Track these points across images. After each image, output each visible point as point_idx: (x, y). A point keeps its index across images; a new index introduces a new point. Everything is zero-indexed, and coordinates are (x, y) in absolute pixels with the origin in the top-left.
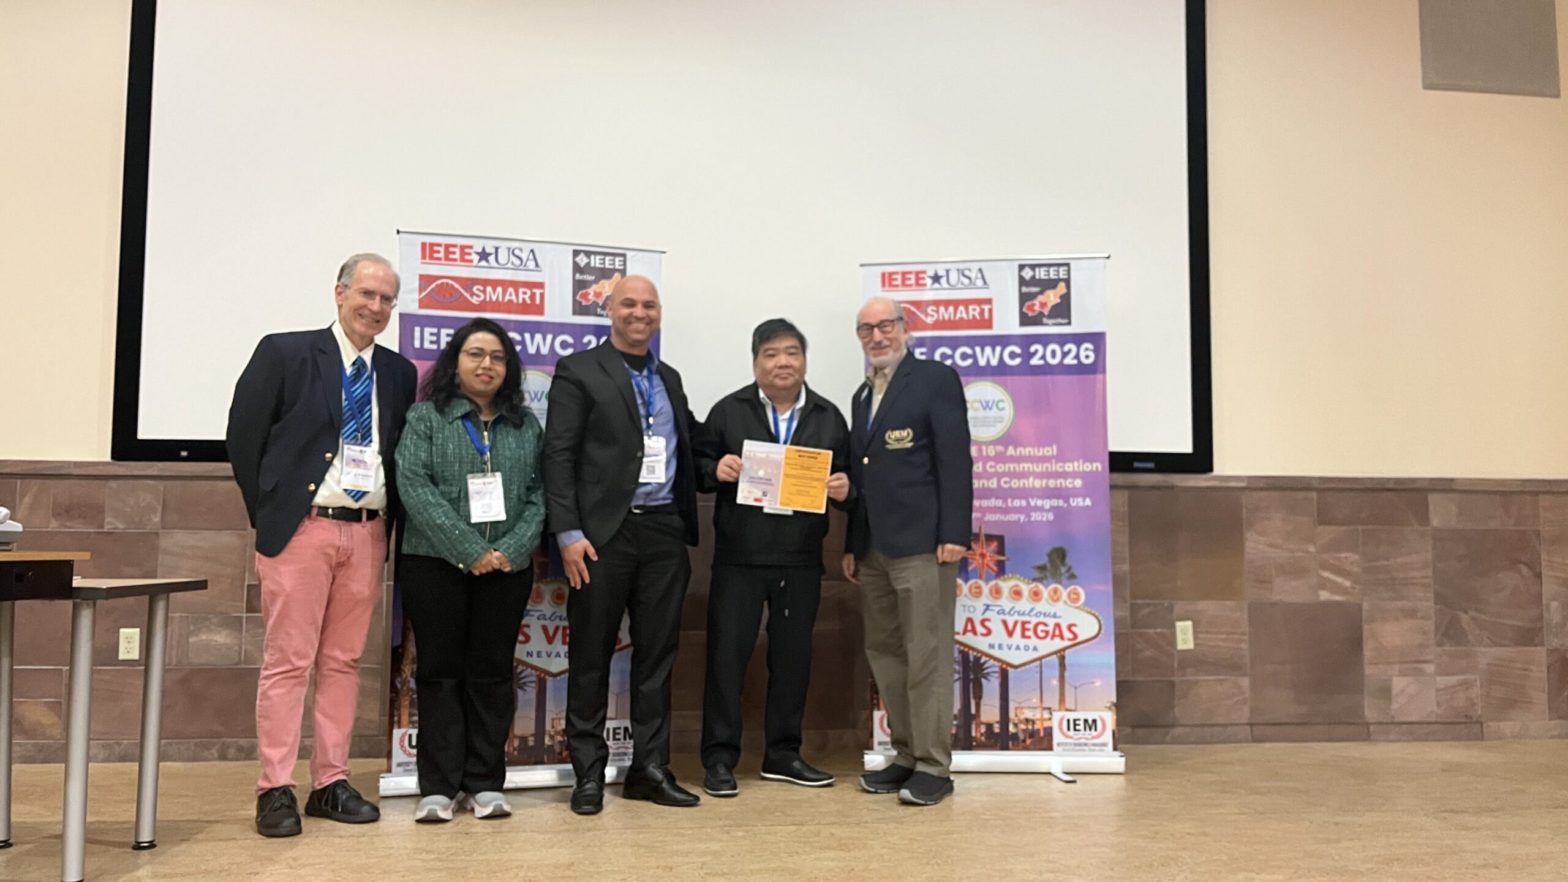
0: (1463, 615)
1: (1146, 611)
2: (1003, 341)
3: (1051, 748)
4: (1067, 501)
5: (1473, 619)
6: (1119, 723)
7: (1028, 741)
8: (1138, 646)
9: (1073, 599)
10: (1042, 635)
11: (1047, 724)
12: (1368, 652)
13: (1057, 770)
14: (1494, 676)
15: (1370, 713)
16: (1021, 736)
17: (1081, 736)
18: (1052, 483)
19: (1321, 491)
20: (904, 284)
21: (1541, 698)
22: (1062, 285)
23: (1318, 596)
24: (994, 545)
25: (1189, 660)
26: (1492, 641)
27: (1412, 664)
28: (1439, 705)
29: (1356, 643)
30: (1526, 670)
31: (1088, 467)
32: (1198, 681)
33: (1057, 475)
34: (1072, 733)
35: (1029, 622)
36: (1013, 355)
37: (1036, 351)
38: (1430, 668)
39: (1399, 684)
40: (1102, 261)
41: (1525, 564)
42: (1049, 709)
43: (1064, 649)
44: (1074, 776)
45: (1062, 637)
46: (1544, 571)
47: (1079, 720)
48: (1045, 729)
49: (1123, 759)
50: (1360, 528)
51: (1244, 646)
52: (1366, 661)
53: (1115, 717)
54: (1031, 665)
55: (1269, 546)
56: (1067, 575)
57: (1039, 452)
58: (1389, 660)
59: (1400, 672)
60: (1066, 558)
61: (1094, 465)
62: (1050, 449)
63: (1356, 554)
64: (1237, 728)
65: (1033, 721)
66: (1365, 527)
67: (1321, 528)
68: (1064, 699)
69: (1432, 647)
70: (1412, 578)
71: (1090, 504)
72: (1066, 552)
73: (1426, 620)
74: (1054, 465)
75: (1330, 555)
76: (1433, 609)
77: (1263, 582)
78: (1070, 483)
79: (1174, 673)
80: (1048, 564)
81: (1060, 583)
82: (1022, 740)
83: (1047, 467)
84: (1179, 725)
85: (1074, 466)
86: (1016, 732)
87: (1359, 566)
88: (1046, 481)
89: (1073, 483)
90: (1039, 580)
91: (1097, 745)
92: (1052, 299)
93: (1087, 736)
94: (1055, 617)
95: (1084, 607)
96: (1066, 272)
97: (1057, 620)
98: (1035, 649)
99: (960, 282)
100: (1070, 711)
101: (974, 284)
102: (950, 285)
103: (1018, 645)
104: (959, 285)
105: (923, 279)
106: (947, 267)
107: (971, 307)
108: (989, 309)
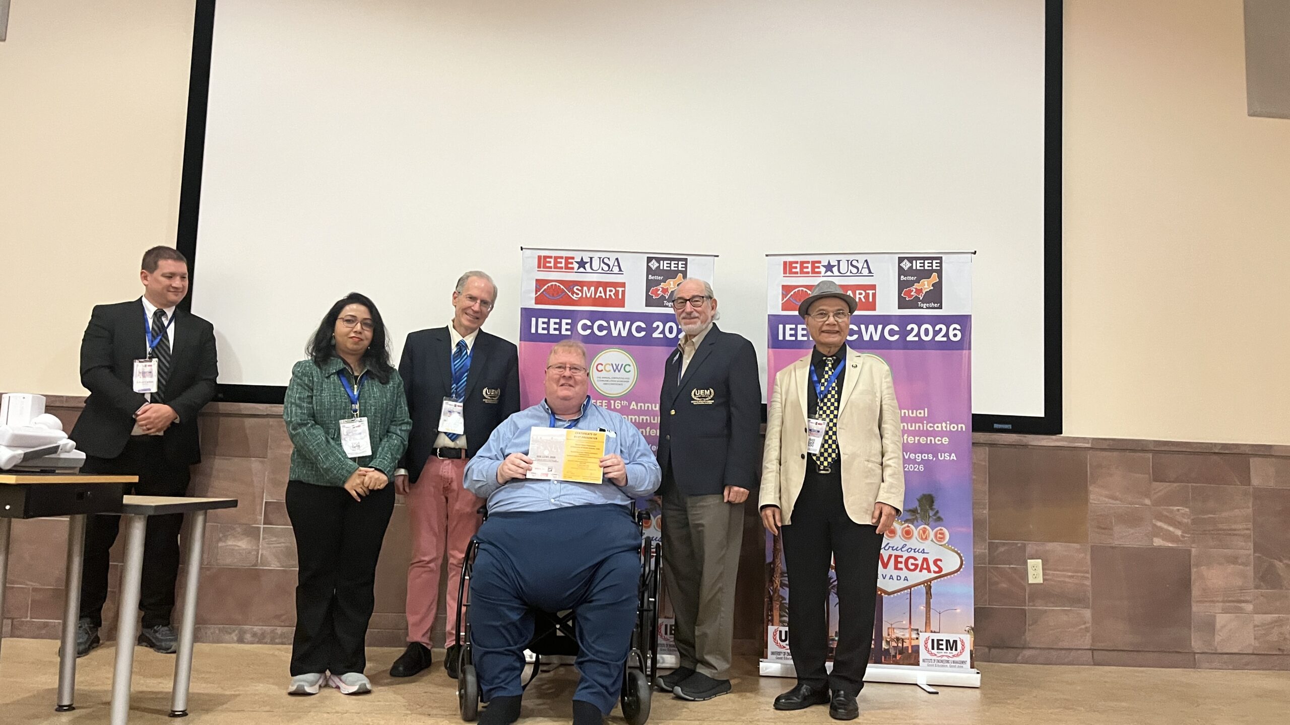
0: (1277, 563)
1: (1002, 549)
2: (885, 320)
3: (919, 665)
4: (935, 455)
5: (1287, 566)
6: (976, 643)
7: (898, 657)
8: (996, 579)
9: (940, 538)
10: (912, 567)
11: (914, 643)
12: (1196, 592)
13: (922, 682)
15: (1196, 644)
16: (892, 652)
17: (943, 654)
18: (923, 440)
19: (1155, 452)
20: (802, 272)
22: (935, 274)
23: (1152, 542)
25: (1038, 592)
27: (1233, 603)
28: (1256, 639)
29: (1185, 584)
31: (953, 428)
32: (1045, 611)
33: (927, 434)
34: (935, 651)
35: (902, 557)
36: (892, 333)
37: (912, 329)
39: (1221, 619)
40: (970, 255)
42: (917, 630)
43: (930, 580)
44: (936, 688)
45: (929, 571)
47: (942, 640)
48: (912, 646)
49: (980, 675)
50: (1190, 485)
51: (1088, 583)
52: (1193, 599)
53: (973, 639)
54: (902, 592)
55: (1110, 498)
56: (934, 518)
57: (912, 413)
58: (1215, 599)
59: (1223, 610)
60: (934, 504)
61: (960, 426)
62: (922, 412)
63: (1186, 507)
64: (1080, 652)
65: (903, 640)
66: (1194, 484)
67: (1156, 484)
68: (930, 623)
69: (1251, 589)
70: (1235, 530)
71: (955, 458)
72: (934, 499)
73: (1246, 566)
74: (925, 425)
75: (1162, 507)
76: (1252, 557)
77: (1104, 529)
78: (939, 440)
79: (1025, 603)
80: (918, 507)
81: (928, 525)
82: (893, 655)
83: (919, 427)
84: (1030, 648)
85: (942, 427)
86: (888, 650)
87: (1188, 518)
88: (918, 438)
89: (941, 440)
90: (911, 521)
91: (957, 662)
92: (926, 286)
93: (948, 654)
94: (924, 553)
95: (948, 545)
96: (938, 265)
97: (925, 556)
98: (906, 579)
99: (849, 271)
100: (935, 632)
101: (861, 273)
102: (841, 273)
103: (891, 576)
104: (848, 274)
105: (819, 267)
106: (839, 257)
107: (858, 292)
108: (873, 293)
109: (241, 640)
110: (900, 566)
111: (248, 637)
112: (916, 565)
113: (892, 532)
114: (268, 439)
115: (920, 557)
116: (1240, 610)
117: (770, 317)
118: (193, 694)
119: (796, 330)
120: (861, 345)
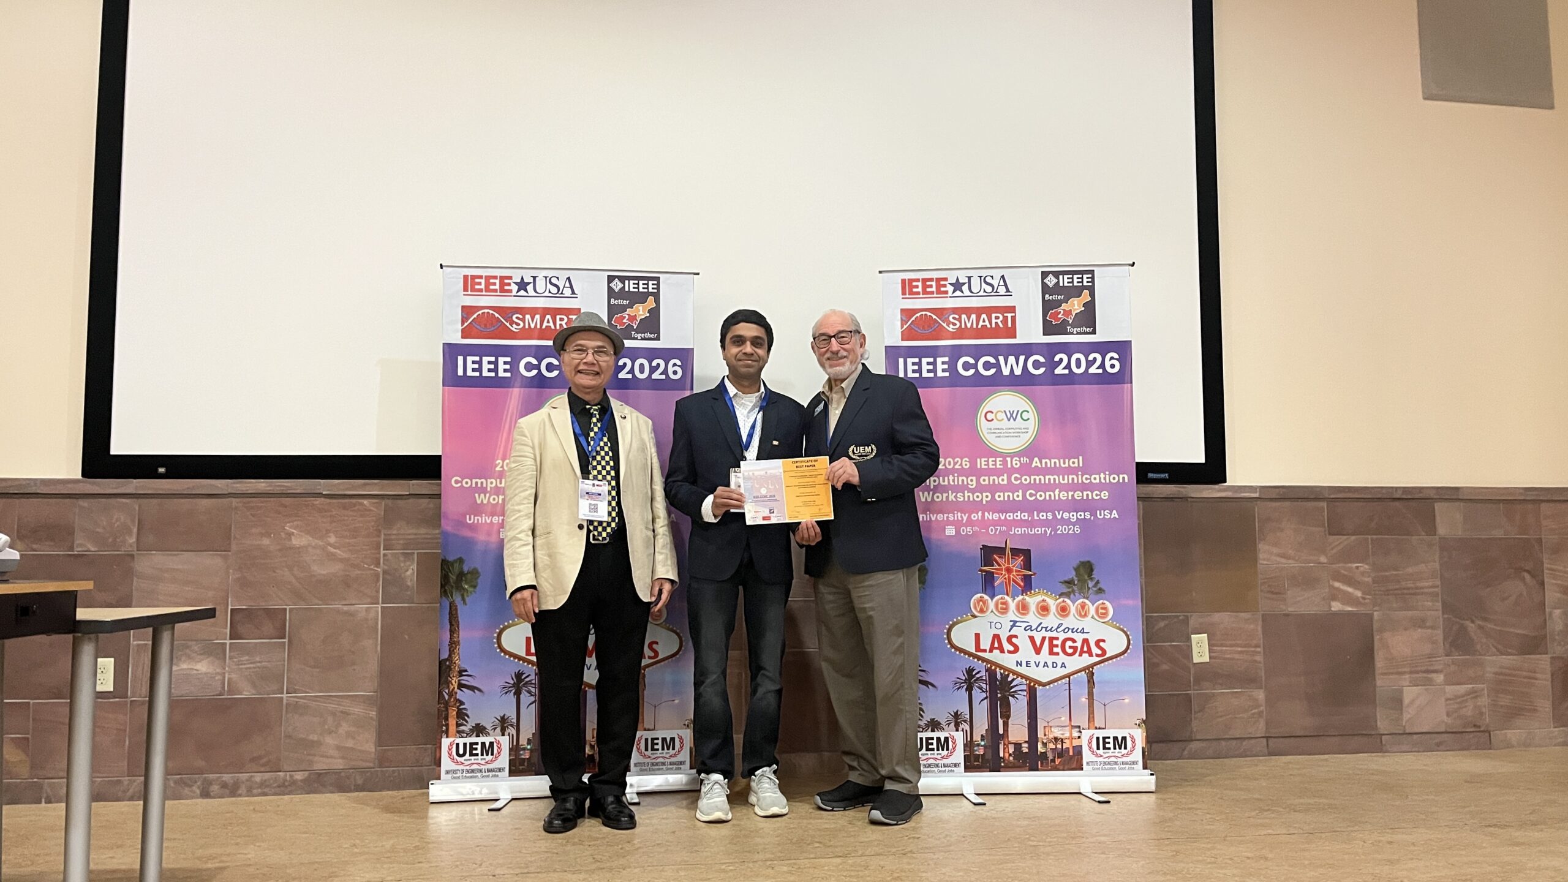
0: (1468, 623)
1: (1162, 624)
2: (1027, 349)
3: (1082, 769)
4: (1093, 514)
5: (1480, 627)
6: (1149, 740)
7: (1057, 761)
8: (1155, 660)
9: (1102, 614)
10: (1070, 651)
11: (1076, 743)
12: (1380, 663)
13: (1086, 789)
14: (1502, 684)
15: (1383, 724)
16: (1050, 756)
17: (1111, 754)
18: (1078, 495)
19: (1331, 500)
20: (925, 292)
21: (1545, 706)
22: (1086, 292)
23: (1330, 607)
24: (1020, 560)
25: (1205, 673)
26: (1498, 650)
27: (1422, 673)
28: (1448, 715)
29: (1367, 654)
30: (1530, 678)
31: (1114, 479)
32: (1213, 694)
33: (1083, 487)
34: (1101, 751)
35: (1057, 639)
36: (1037, 366)
37: (1061, 360)
38: (1440, 678)
39: (1410, 693)
40: (1127, 267)
41: (1528, 572)
42: (1079, 727)
43: (1093, 666)
44: (1105, 797)
45: (1091, 655)
46: (1546, 580)
47: (1109, 738)
48: (1073, 747)
49: (1154, 777)
50: (1369, 537)
51: (1259, 658)
52: (1377, 672)
53: (1145, 734)
54: (1060, 682)
55: (1282, 557)
56: (1095, 589)
57: (1064, 463)
58: (1400, 670)
59: (1410, 682)
60: (1094, 573)
61: (1121, 476)
62: (1076, 460)
63: (1367, 564)
64: (1253, 741)
65: (1062, 740)
66: (1375, 537)
67: (1332, 538)
68: (1093, 717)
69: (1438, 657)
70: (1422, 588)
71: (1117, 516)
72: (1093, 568)
73: (1435, 629)
74: (1080, 477)
75: (1341, 565)
76: (1441, 619)
77: (1276, 593)
78: (1097, 495)
79: (1190, 687)
80: (1075, 578)
81: (1087, 598)
82: (1051, 760)
83: (1073, 479)
84: (1196, 740)
85: (1100, 478)
86: (1045, 753)
87: (1369, 577)
88: (1072, 493)
89: (1100, 495)
90: (1067, 595)
91: (1126, 763)
92: (1076, 307)
93: (1116, 754)
94: (1083, 633)
95: (1112, 622)
96: (1090, 280)
97: (1085, 636)
98: (1063, 665)
99: (982, 290)
100: (1099, 728)
101: (996, 292)
102: (972, 292)
103: (1046, 663)
104: (982, 293)
105: (945, 286)
106: (970, 273)
107: (994, 315)
108: (1012, 316)
109: (205, 794)
110: (1055, 650)
111: (215, 788)
112: (1075, 649)
113: (1044, 609)
114: (231, 525)
115: (1079, 638)
116: (1429, 682)
117: (888, 349)
118: (170, 870)
119: (919, 364)
120: (999, 382)
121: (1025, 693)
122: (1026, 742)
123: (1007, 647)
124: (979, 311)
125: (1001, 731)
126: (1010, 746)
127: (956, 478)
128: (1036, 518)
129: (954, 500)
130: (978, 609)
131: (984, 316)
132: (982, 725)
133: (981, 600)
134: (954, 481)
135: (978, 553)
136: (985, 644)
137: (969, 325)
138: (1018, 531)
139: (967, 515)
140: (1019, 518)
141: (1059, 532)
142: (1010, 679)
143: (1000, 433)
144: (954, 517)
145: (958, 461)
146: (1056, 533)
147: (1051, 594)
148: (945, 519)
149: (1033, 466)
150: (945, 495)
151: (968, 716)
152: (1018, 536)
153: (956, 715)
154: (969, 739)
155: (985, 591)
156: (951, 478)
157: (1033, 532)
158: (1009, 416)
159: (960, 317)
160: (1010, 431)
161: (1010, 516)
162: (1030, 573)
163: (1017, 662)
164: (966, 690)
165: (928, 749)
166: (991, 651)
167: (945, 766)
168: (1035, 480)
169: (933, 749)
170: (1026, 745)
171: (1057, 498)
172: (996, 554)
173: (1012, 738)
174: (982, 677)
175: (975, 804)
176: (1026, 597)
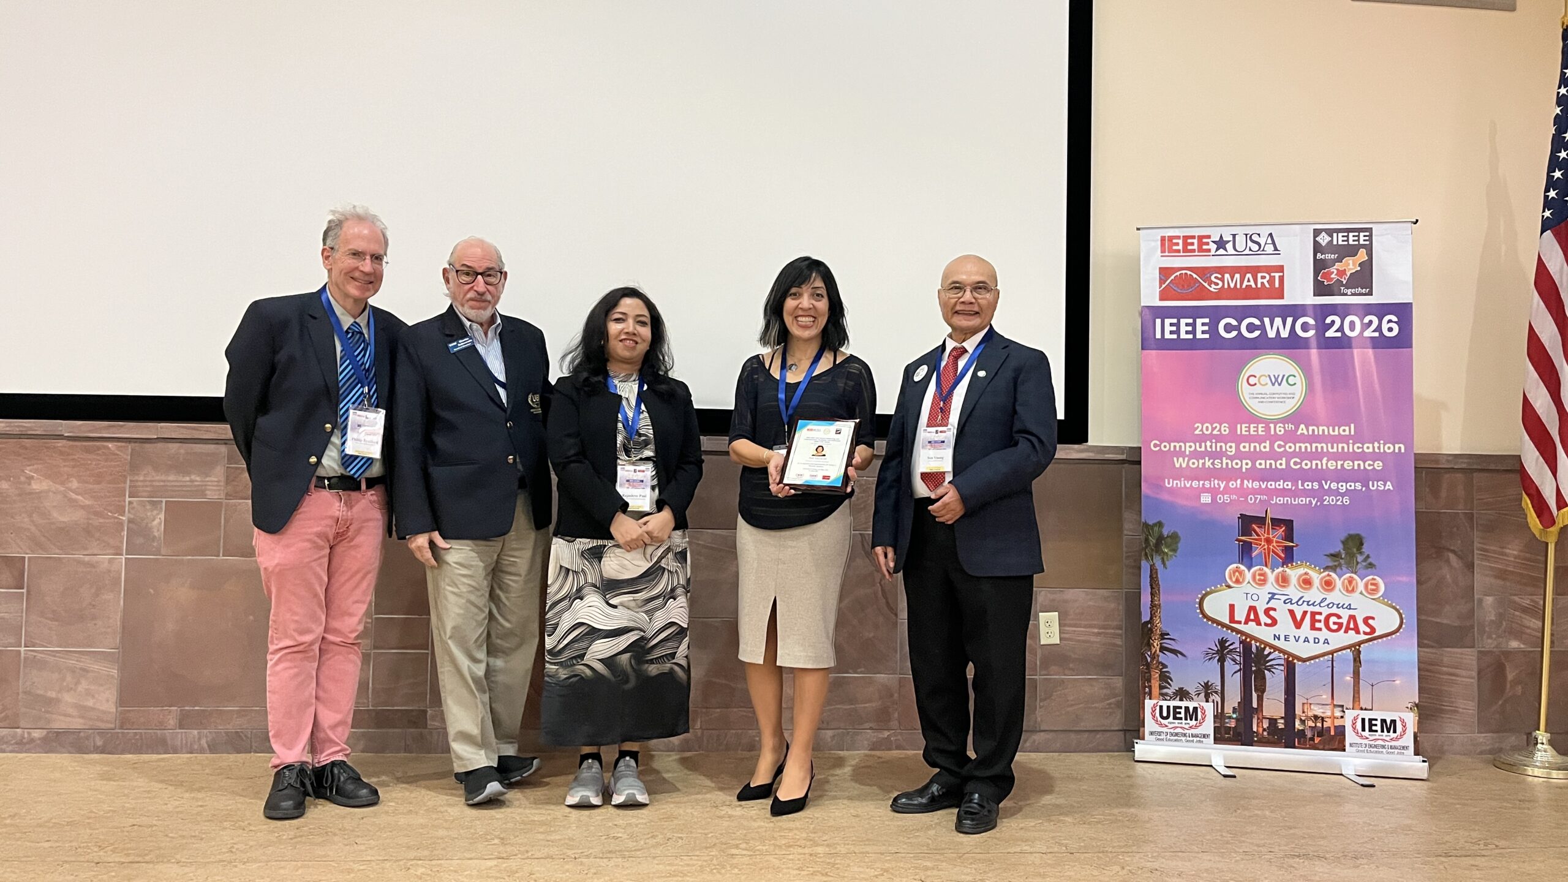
2: (1294, 311)
3: (1344, 750)
4: (1365, 485)
6: (1420, 723)
7: (1317, 740)
9: (1373, 590)
10: (1335, 627)
11: (1338, 723)
13: (1349, 771)
16: (1309, 734)
17: (1377, 737)
18: (1348, 465)
20: (1185, 250)
22: (1363, 251)
24: (1281, 531)
31: (1389, 448)
33: (1354, 456)
34: (1367, 733)
35: (1320, 614)
36: (1305, 327)
37: (1333, 322)
40: (1410, 225)
42: (1342, 706)
43: (1360, 643)
44: (1368, 782)
45: (1358, 632)
47: (1376, 720)
48: (1335, 726)
49: (1426, 764)
53: (1417, 718)
54: (1322, 659)
56: (1364, 564)
57: (1334, 431)
60: (1364, 546)
61: (1398, 446)
62: (1347, 428)
65: (1323, 718)
68: (1359, 697)
71: (1391, 488)
72: (1364, 541)
74: (1351, 445)
78: (1369, 465)
80: (1342, 551)
81: (1355, 573)
82: (1310, 738)
83: (1343, 448)
85: (1374, 447)
86: (1303, 730)
88: (1342, 462)
89: (1373, 465)
90: (1333, 569)
91: (1396, 748)
92: (1351, 266)
93: (1384, 738)
94: (1350, 609)
95: (1383, 599)
96: (1367, 238)
97: (1352, 612)
98: (1326, 642)
99: (1248, 248)
100: (1366, 709)
101: (1263, 250)
102: (1237, 251)
103: (1306, 638)
104: (1247, 252)
105: (1207, 244)
106: (1234, 230)
107: (1259, 275)
108: (1279, 276)
110: (1318, 625)
112: (1340, 625)
113: (1307, 582)
117: (1144, 309)
119: (1178, 325)
120: (1264, 345)
121: (1282, 668)
122: (1282, 718)
123: (1264, 619)
124: (1243, 271)
125: (1255, 705)
126: (1264, 720)
127: (1214, 445)
128: (1300, 487)
129: (1211, 466)
130: (1234, 579)
131: (1249, 275)
132: (1234, 697)
133: (1237, 571)
134: (1211, 447)
135: (1236, 523)
136: (1240, 615)
137: (1232, 285)
138: (1280, 501)
139: (1224, 483)
140: (1281, 487)
141: (1325, 503)
142: (1266, 653)
143: (1264, 398)
144: (1210, 484)
145: (1216, 427)
146: (1322, 503)
147: (1315, 567)
148: (1201, 486)
149: (1299, 433)
150: (1201, 461)
151: (1219, 688)
152: (1279, 506)
153: (1207, 686)
154: (1219, 711)
155: (1241, 561)
156: (1208, 444)
157: (1296, 502)
158: (1273, 380)
159: (1223, 276)
160: (1274, 396)
161: (1272, 485)
162: (1292, 544)
163: (1275, 635)
164: (1218, 660)
165: (1175, 718)
166: (1246, 623)
167: (1193, 736)
168: (1300, 447)
169: (1181, 719)
170: (1282, 721)
171: (1324, 467)
172: (1255, 524)
173: (1267, 712)
174: (1235, 649)
175: (1225, 776)
176: (1286, 569)
